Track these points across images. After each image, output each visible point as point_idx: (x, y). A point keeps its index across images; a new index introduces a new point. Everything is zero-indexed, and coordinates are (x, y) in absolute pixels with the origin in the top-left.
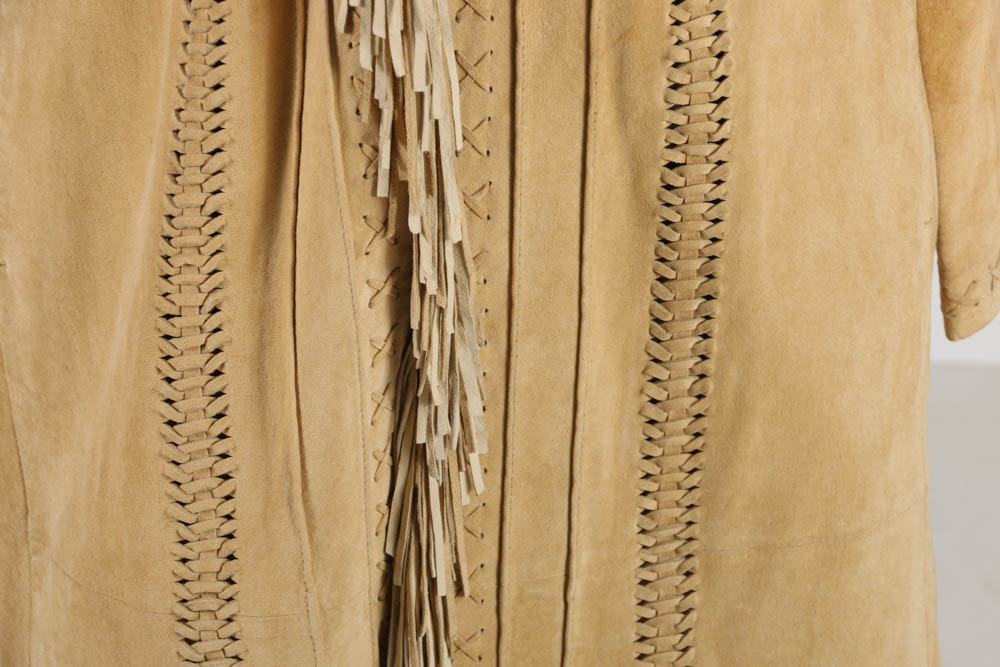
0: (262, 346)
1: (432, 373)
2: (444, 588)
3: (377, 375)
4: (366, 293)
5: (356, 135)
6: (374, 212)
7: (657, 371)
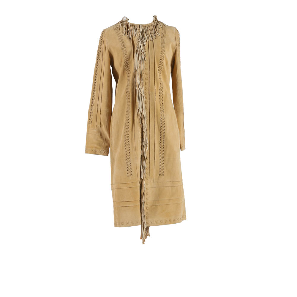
0: (132, 137)
1: (144, 139)
2: (145, 158)
3: (140, 139)
4: (140, 132)
5: (139, 119)
6: (140, 125)
7: (160, 143)
